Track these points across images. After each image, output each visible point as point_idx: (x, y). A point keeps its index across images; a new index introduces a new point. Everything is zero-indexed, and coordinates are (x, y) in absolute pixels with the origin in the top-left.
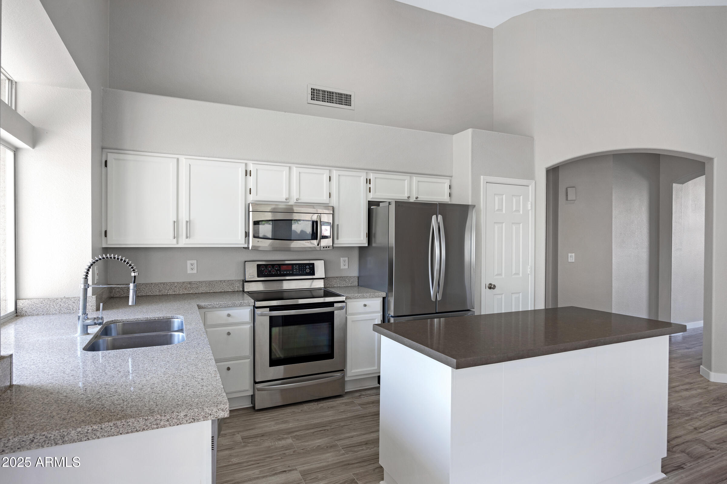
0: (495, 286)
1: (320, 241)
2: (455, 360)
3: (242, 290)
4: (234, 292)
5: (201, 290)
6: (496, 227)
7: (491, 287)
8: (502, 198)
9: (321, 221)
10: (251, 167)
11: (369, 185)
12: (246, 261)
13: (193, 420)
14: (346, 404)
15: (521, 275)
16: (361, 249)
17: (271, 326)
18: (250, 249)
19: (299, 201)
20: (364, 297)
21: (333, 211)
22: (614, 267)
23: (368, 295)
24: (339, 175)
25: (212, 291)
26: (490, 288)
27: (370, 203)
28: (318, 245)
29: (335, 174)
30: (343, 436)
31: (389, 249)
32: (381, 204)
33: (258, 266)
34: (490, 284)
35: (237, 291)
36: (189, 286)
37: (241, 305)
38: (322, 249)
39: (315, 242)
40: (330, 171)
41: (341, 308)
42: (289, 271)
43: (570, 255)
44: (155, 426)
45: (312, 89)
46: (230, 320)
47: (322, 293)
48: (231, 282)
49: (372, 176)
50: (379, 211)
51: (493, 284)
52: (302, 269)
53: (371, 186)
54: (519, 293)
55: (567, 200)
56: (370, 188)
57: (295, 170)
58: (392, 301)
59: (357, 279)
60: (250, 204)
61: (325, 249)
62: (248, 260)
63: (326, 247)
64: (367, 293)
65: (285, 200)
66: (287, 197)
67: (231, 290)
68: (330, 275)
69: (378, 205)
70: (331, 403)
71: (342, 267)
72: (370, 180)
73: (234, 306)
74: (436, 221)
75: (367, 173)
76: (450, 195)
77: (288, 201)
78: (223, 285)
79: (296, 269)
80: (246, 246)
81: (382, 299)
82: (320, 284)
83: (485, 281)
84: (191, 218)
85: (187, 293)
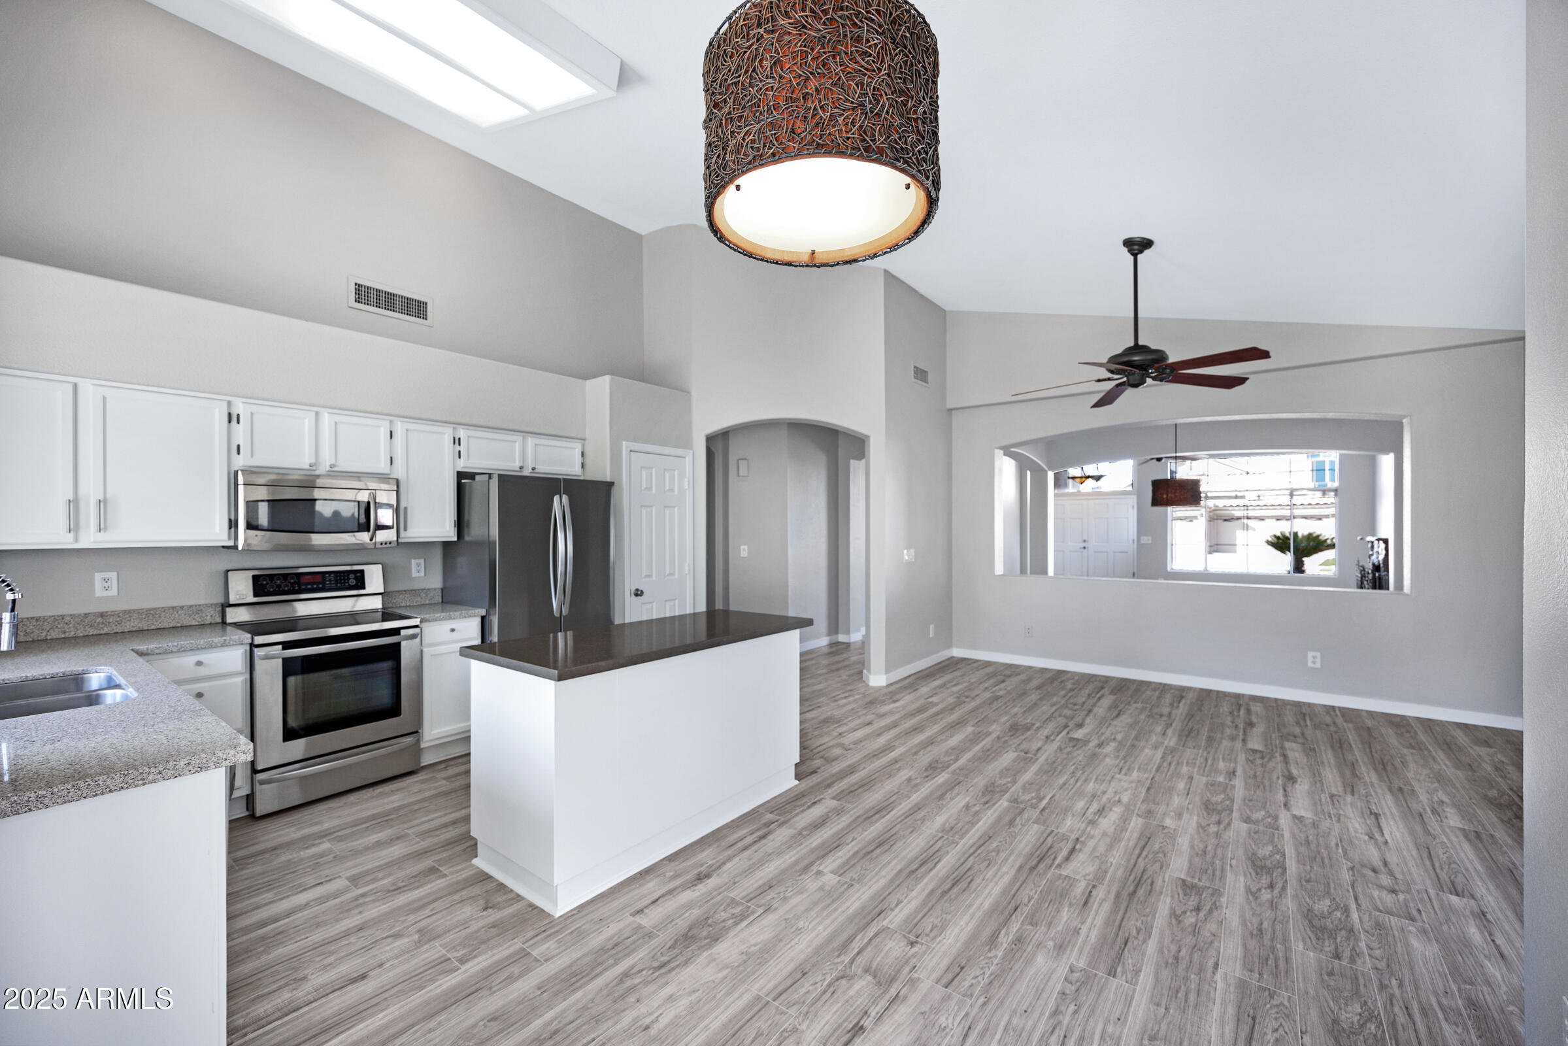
0: (642, 592)
1: (374, 534)
2: (556, 672)
3: (220, 621)
4: (202, 626)
5: (127, 626)
6: (644, 511)
7: (638, 593)
8: (651, 473)
9: (375, 503)
10: (239, 408)
11: (457, 448)
12: (228, 571)
13: (199, 769)
14: (422, 782)
15: (676, 576)
16: (446, 545)
17: (286, 675)
18: (240, 548)
19: (336, 469)
20: (451, 618)
21: (398, 486)
22: (790, 561)
23: (457, 614)
24: (407, 430)
25: (153, 627)
26: (636, 595)
27: (460, 475)
28: (371, 540)
29: (399, 428)
30: (416, 822)
31: (491, 544)
32: (477, 477)
33: (255, 578)
34: (637, 590)
35: (210, 624)
36: (99, 620)
37: (224, 645)
38: (378, 546)
39: (364, 537)
40: (391, 422)
41: (413, 637)
42: (318, 583)
43: (742, 547)
44: (140, 782)
45: (356, 284)
46: (203, 671)
47: (379, 615)
48: (197, 609)
49: (462, 433)
50: (476, 487)
51: (640, 589)
52: (341, 580)
53: (462, 448)
54: (674, 600)
55: (738, 475)
56: (460, 452)
57: (326, 419)
58: (495, 620)
59: (440, 591)
60: (240, 473)
61: (384, 546)
62: (233, 568)
63: (386, 544)
64: (456, 611)
65: (308, 467)
66: (313, 461)
67: (197, 623)
68: (393, 587)
69: (473, 479)
70: (398, 784)
71: (414, 574)
72: (459, 439)
73: (211, 647)
74: (560, 504)
75: (454, 428)
76: (583, 466)
77: (314, 468)
78: (179, 616)
79: (330, 580)
80: (231, 543)
81: (480, 619)
82: (376, 603)
83: (629, 586)
84: (108, 496)
85: (95, 633)
